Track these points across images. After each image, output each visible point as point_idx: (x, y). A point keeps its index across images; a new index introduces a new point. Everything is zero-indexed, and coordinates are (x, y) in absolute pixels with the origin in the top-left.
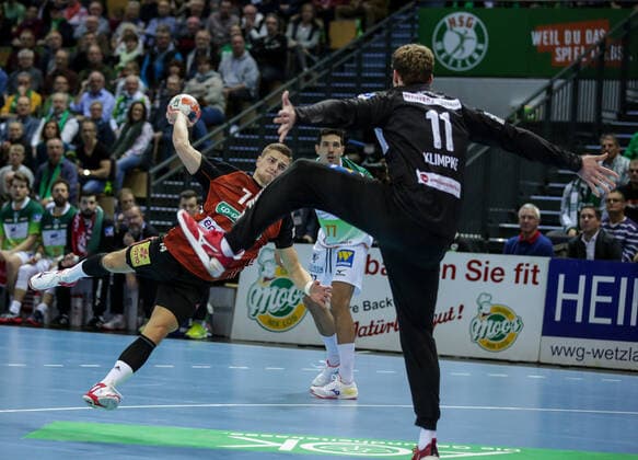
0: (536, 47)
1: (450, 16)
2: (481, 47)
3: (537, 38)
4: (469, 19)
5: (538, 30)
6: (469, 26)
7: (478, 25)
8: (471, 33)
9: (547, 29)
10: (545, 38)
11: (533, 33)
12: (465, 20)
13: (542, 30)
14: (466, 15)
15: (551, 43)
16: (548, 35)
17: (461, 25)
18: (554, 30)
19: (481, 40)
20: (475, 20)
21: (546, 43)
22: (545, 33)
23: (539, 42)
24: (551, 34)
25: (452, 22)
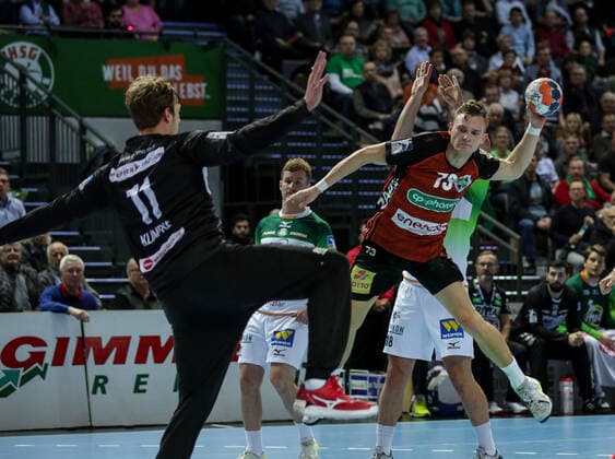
0: (109, 82)
1: (11, 46)
2: (46, 81)
3: (108, 73)
4: (32, 49)
5: (111, 65)
6: (32, 57)
7: (42, 57)
8: (35, 65)
9: (118, 63)
10: (118, 73)
11: (104, 68)
12: (28, 50)
13: (115, 64)
14: (29, 46)
15: (125, 79)
16: (121, 70)
17: (24, 56)
18: (126, 64)
19: (46, 74)
20: (39, 51)
21: (118, 79)
22: (118, 67)
23: (111, 78)
24: (124, 68)
25: (13, 52)
